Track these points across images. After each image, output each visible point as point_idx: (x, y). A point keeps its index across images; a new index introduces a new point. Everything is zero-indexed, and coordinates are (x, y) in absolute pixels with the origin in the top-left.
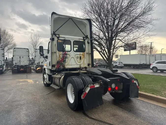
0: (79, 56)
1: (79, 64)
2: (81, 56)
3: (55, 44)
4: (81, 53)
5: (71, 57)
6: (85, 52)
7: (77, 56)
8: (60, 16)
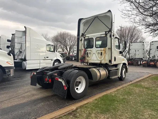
0: (100, 52)
1: (100, 59)
2: (102, 51)
3: (83, 43)
4: (102, 49)
5: (93, 52)
6: (107, 48)
7: (98, 51)
8: (87, 19)
